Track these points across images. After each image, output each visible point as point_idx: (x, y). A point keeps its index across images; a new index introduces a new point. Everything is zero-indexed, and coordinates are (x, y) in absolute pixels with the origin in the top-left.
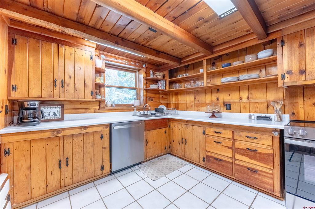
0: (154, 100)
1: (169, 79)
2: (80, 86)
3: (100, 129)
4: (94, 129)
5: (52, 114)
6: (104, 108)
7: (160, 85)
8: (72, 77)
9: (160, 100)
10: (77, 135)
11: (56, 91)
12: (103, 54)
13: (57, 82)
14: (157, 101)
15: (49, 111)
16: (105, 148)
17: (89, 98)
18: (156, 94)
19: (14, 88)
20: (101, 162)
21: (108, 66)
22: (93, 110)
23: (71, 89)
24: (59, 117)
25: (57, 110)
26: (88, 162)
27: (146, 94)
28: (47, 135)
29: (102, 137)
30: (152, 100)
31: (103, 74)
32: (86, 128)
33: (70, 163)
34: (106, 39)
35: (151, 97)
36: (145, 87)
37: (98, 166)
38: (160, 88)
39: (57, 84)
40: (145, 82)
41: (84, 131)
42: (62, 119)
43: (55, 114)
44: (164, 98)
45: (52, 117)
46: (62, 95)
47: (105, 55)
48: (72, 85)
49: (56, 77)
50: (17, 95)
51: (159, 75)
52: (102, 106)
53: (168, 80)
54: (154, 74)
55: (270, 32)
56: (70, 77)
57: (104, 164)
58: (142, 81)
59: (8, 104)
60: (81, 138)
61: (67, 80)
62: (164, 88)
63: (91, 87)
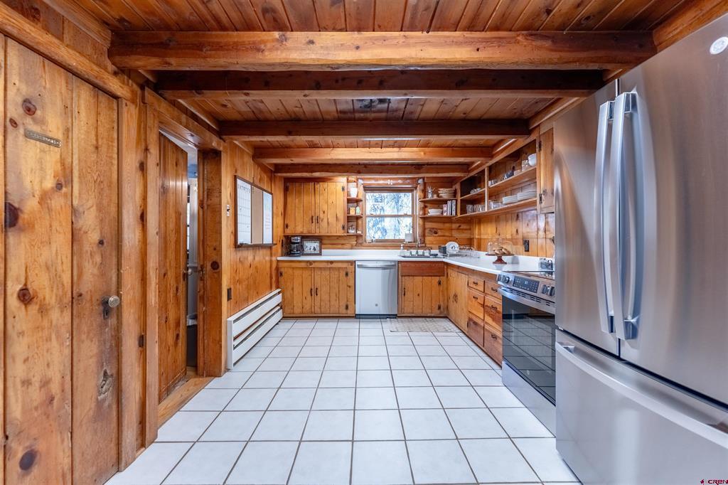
0: (440, 233)
1: (461, 196)
2: (332, 220)
3: (345, 265)
4: (339, 265)
5: (312, 248)
6: (361, 244)
7: (445, 209)
8: (326, 212)
9: (453, 233)
10: (325, 269)
11: (313, 227)
12: (361, 179)
13: (314, 218)
14: (447, 234)
15: (310, 246)
16: (350, 287)
17: (341, 233)
18: (444, 223)
19: (287, 226)
20: (346, 300)
21: (367, 189)
22: (350, 246)
23: (324, 224)
24: (317, 252)
25: (316, 244)
26: (333, 296)
27: (424, 225)
28: (303, 265)
29: (347, 274)
30: (436, 233)
31: (361, 203)
32: (332, 262)
33: (319, 293)
34: (348, 172)
35: (433, 229)
36: (421, 213)
37: (343, 304)
38: (445, 214)
39: (314, 221)
40: (422, 206)
41: (330, 266)
42: (320, 254)
43: (314, 249)
44: (462, 229)
45: (313, 252)
46: (318, 231)
47: (362, 179)
48: (325, 220)
49: (313, 214)
50: (289, 232)
51: (444, 193)
52: (360, 241)
53: (459, 199)
54: (433, 193)
55: (531, 128)
56: (324, 212)
57: (348, 303)
58: (418, 205)
59: (284, 239)
60: (328, 272)
61: (322, 216)
62: (454, 213)
63: (342, 220)
